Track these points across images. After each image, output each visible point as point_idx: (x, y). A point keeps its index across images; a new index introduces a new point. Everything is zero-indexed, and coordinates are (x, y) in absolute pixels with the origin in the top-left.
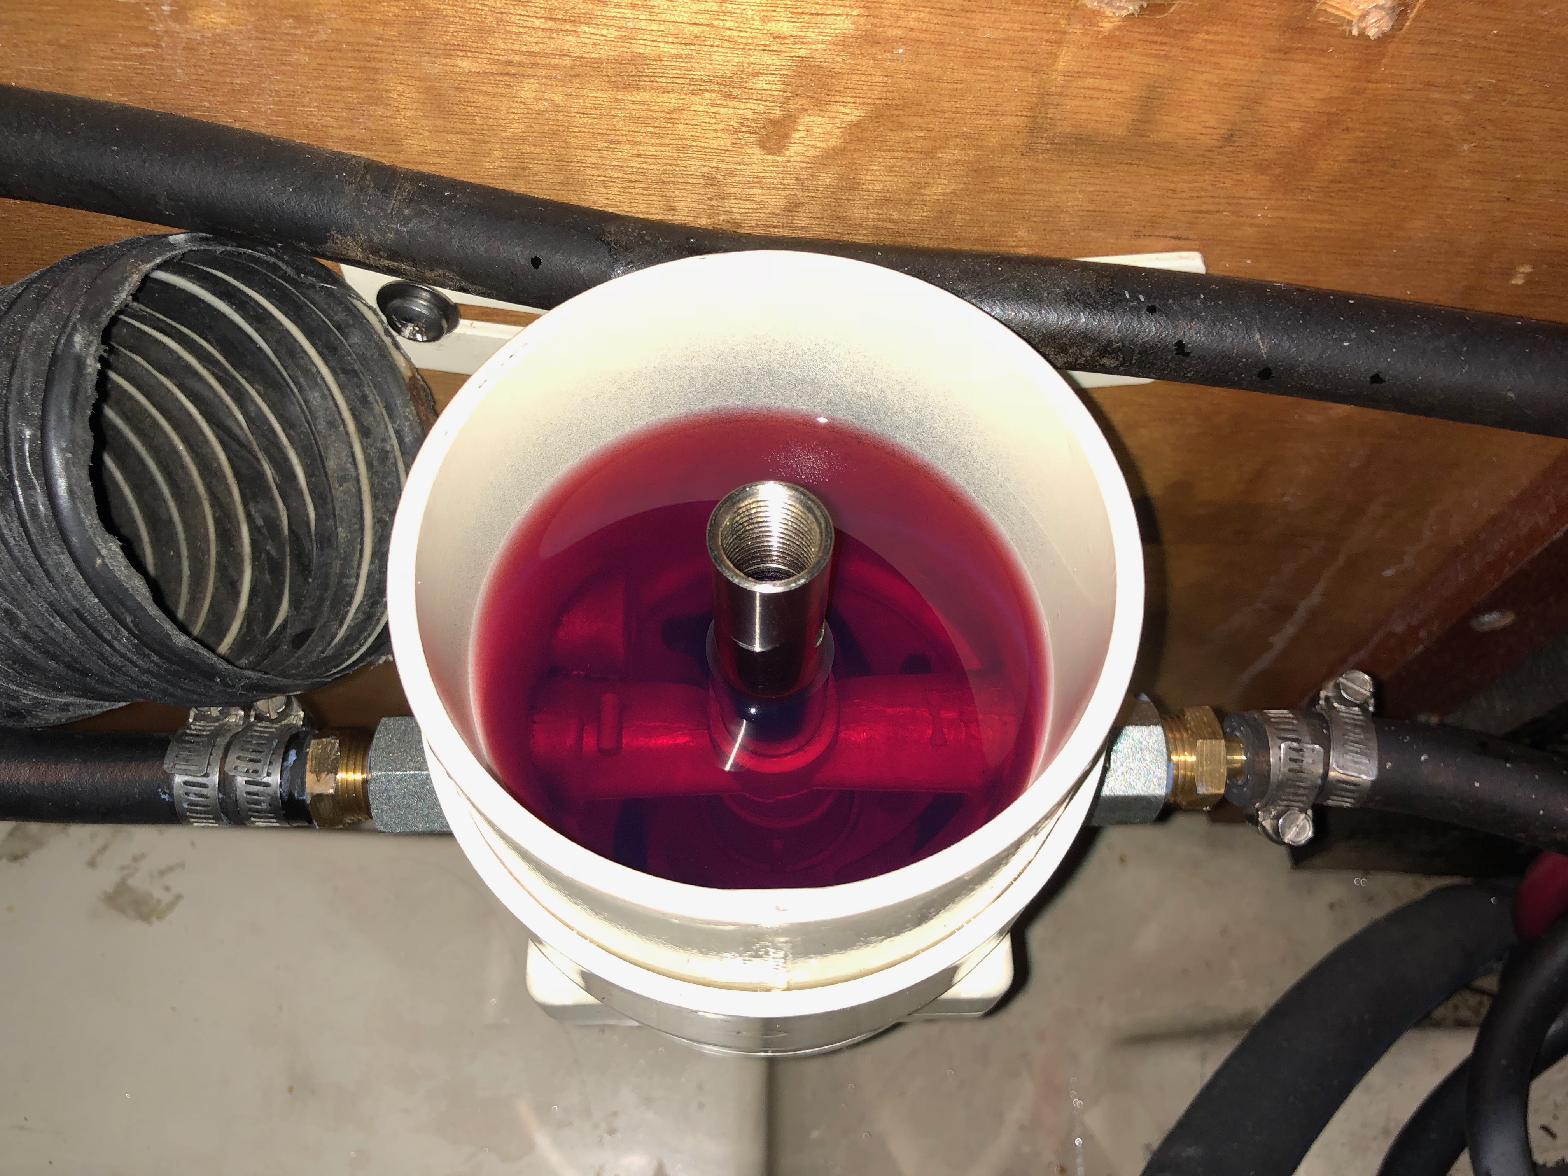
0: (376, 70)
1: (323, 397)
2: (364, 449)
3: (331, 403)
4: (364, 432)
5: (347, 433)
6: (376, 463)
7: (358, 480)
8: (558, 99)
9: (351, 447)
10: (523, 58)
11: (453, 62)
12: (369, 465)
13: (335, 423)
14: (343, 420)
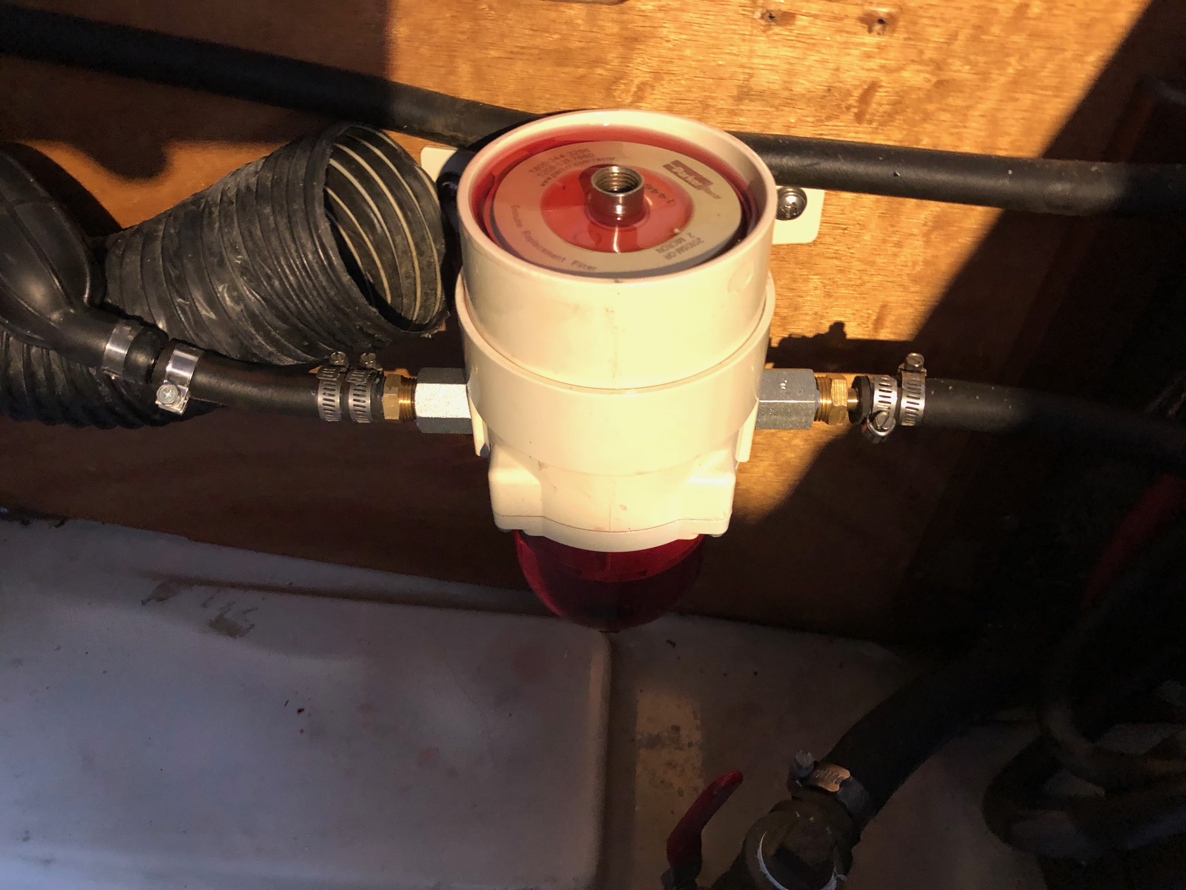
0: (455, 56)
1: (403, 238)
2: (420, 263)
3: (406, 242)
4: (420, 253)
5: (412, 257)
6: (425, 268)
7: (415, 278)
8: (531, 71)
9: (413, 263)
10: (518, 50)
11: (487, 52)
12: (421, 269)
13: (407, 252)
14: (410, 250)
